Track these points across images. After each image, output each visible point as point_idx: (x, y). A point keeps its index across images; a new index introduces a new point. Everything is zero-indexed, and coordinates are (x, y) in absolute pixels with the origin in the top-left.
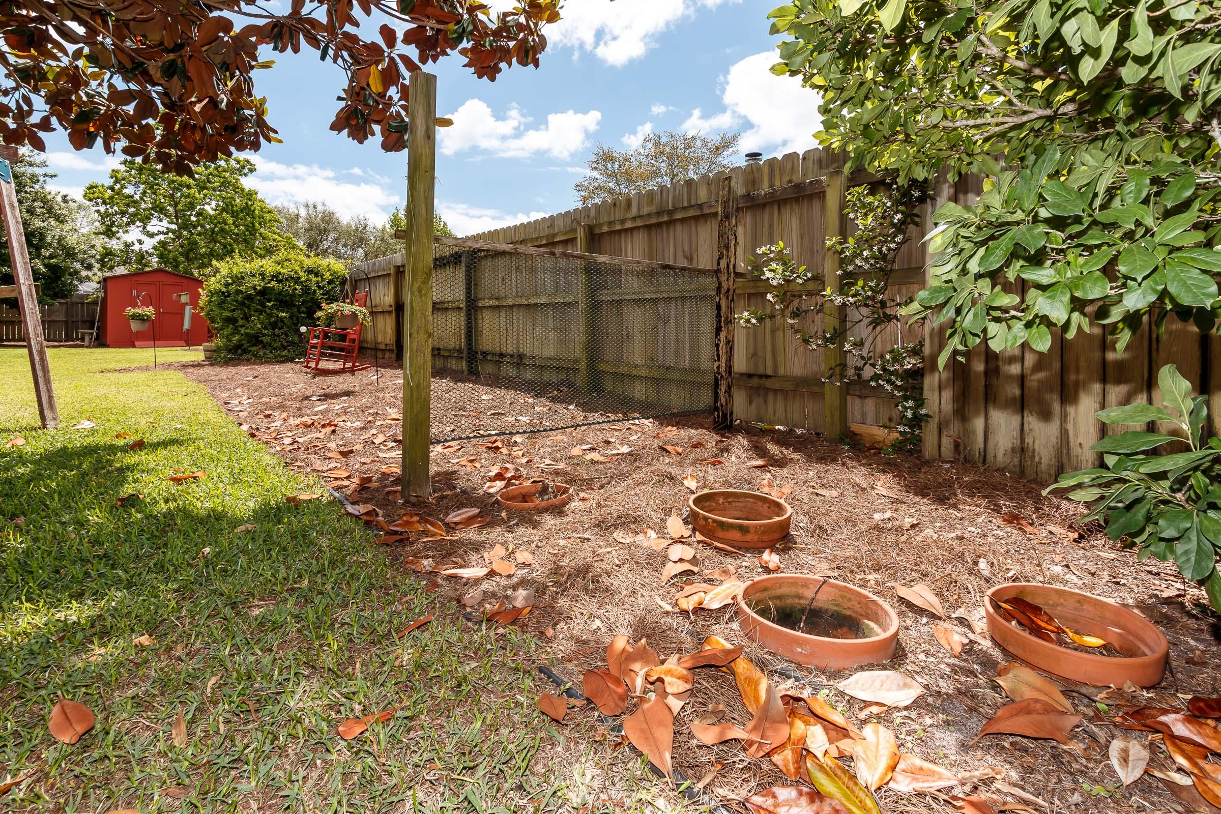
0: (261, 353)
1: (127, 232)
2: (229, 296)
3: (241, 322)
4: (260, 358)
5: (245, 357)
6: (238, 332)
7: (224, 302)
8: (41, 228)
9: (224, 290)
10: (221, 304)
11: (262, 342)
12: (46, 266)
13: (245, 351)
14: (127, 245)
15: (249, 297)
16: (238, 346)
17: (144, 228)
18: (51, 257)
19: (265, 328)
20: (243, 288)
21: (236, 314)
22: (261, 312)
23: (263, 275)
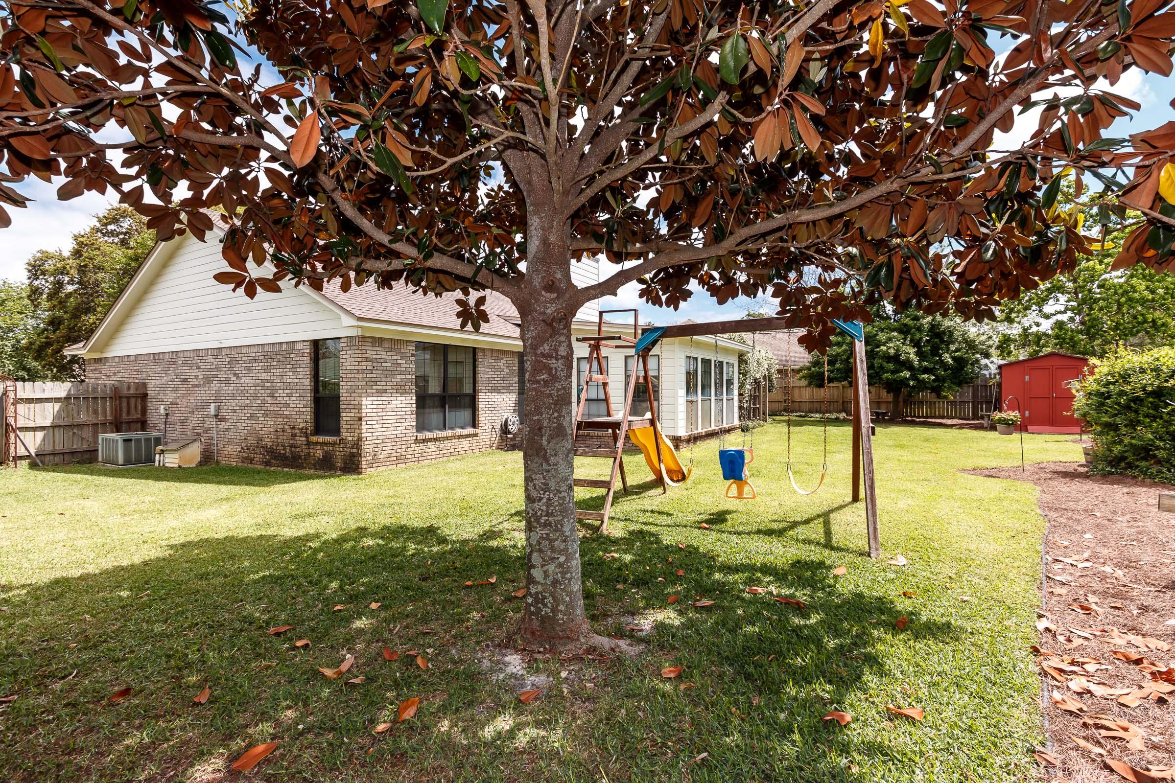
0: (1153, 471)
1: (1025, 316)
2: (1109, 397)
3: (1123, 430)
4: (1151, 476)
5: (1129, 472)
6: (1121, 442)
7: (1103, 404)
8: (949, 327)
9: (1103, 390)
10: (1099, 407)
11: (1155, 456)
12: (953, 358)
13: (1130, 466)
14: (1025, 330)
15: (1137, 400)
16: (1121, 458)
17: (1040, 311)
18: (957, 350)
19: (1161, 439)
20: (1127, 388)
21: (1118, 420)
22: (1154, 418)
23: (1157, 370)
